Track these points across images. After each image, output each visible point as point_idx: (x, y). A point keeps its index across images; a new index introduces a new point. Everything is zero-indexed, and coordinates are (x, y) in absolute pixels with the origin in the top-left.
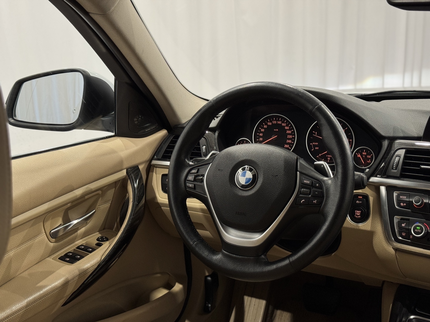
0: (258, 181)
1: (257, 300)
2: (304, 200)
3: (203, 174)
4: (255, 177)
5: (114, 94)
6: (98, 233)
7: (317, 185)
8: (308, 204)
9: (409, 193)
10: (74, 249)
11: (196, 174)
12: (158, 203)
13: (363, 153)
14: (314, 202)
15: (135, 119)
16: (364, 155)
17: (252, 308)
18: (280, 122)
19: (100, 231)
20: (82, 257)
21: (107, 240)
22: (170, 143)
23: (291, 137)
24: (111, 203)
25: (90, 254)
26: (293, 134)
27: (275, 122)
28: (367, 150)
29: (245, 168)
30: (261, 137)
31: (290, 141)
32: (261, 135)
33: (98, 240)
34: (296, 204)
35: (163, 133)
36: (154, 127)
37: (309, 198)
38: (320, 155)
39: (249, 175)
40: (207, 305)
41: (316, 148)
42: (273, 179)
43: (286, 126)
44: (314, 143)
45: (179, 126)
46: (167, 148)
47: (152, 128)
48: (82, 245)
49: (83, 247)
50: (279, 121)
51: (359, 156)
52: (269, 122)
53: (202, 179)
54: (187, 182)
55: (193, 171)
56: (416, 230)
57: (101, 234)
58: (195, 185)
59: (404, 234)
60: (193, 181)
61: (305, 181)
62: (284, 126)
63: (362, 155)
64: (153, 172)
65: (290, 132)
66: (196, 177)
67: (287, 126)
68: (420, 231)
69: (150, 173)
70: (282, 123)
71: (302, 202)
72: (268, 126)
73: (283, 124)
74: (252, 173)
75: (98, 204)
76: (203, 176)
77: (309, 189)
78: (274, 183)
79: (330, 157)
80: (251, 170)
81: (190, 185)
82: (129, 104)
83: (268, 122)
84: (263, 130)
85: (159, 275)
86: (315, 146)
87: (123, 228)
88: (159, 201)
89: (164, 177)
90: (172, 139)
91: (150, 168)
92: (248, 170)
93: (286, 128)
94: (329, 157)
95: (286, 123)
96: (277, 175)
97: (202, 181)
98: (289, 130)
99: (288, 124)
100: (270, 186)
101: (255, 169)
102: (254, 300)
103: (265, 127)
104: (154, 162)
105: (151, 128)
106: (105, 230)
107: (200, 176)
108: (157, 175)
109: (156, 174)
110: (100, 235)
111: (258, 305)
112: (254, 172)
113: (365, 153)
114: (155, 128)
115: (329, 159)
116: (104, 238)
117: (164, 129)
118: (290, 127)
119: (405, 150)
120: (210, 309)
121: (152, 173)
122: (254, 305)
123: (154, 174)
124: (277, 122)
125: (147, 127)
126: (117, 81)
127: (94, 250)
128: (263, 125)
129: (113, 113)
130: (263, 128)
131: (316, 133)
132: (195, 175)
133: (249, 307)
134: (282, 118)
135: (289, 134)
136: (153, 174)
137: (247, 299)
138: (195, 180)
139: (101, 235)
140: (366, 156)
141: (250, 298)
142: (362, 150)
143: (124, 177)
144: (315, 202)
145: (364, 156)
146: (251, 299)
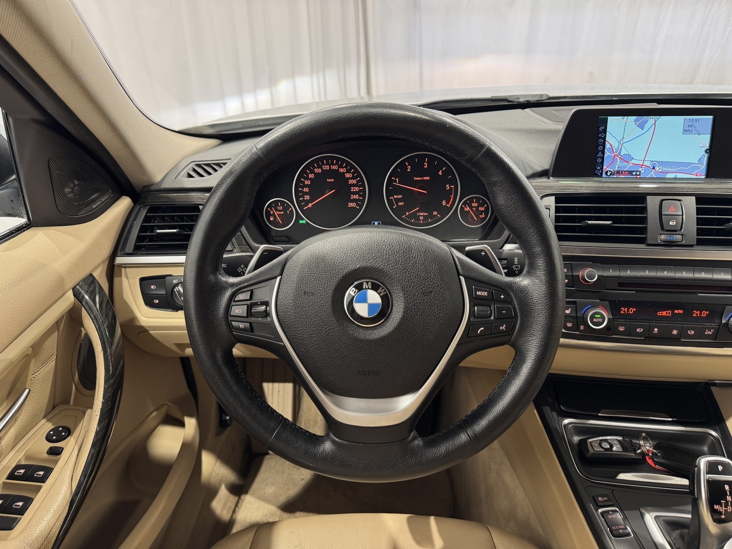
0: (394, 308)
1: (282, 385)
2: (483, 328)
3: (266, 299)
4: (387, 300)
5: (7, 145)
6: (44, 421)
7: (502, 297)
8: (491, 334)
9: (571, 264)
10: (4, 483)
11: (249, 302)
12: (142, 327)
13: (474, 205)
14: (501, 328)
15: (67, 190)
16: (474, 207)
17: (276, 397)
18: (335, 167)
19: (47, 415)
20: (28, 501)
21: (68, 432)
22: (144, 222)
23: (356, 189)
24: (56, 358)
25: (45, 486)
26: (360, 183)
27: (326, 167)
28: (478, 200)
29: (362, 284)
30: (306, 193)
31: (356, 197)
32: (306, 190)
33: (49, 439)
34: (467, 337)
35: (124, 204)
36: (106, 197)
37: (492, 322)
38: (407, 214)
39: (374, 297)
40: (224, 418)
41: (400, 204)
42: (424, 300)
43: (346, 173)
44: (395, 197)
45: (153, 188)
46: (139, 232)
47: (103, 200)
48: (18, 467)
49: (22, 471)
50: (333, 164)
51: (467, 209)
52: (316, 168)
53: (266, 311)
54: (230, 318)
55: (241, 297)
56: (595, 320)
57: (51, 422)
58: (251, 324)
59: (569, 325)
60: (247, 317)
61: (479, 293)
62: (344, 173)
63: (471, 207)
64: (121, 276)
65: (354, 182)
66: (250, 308)
67: (348, 172)
68: (600, 320)
69: (116, 280)
70: (339, 168)
71: (479, 332)
72: (316, 174)
73: (341, 170)
74: (379, 294)
75: (31, 372)
76: (267, 304)
77: (488, 306)
78: (428, 308)
79: (423, 216)
80: (375, 288)
81: (242, 325)
82: (49, 164)
83: (314, 167)
84: (307, 182)
85: (154, 414)
86: (397, 200)
87: (100, 410)
88: (143, 324)
89: (144, 282)
90: (147, 213)
91: (112, 271)
92: (369, 288)
93: (348, 175)
94: (421, 216)
95: (346, 167)
96: (431, 292)
97: (267, 314)
98: (353, 178)
99: (350, 168)
100: (422, 315)
101: (384, 285)
102: (276, 385)
103: (311, 176)
104: (120, 260)
105: (101, 201)
106: (57, 410)
107: (258, 305)
108: (130, 280)
109: (127, 278)
110: (49, 426)
111: (284, 391)
112: (383, 290)
113: (476, 205)
114: (108, 198)
115: (421, 218)
116: (62, 432)
117: (124, 197)
118: (353, 173)
119: (554, 197)
120: (229, 422)
121: (119, 278)
122: (279, 392)
123: (124, 279)
124: (330, 167)
125: (94, 201)
126: (10, 119)
127: (48, 471)
128: (308, 174)
129: (14, 177)
130: (307, 179)
131: (397, 179)
132: (248, 305)
133: (273, 396)
134: (338, 159)
135: (354, 185)
136: (121, 280)
137: (266, 386)
138: (249, 313)
139: (53, 425)
140: (477, 208)
141: (270, 384)
142: (471, 200)
143: (72, 306)
144: (503, 328)
145: (474, 209)
146: (273, 385)
